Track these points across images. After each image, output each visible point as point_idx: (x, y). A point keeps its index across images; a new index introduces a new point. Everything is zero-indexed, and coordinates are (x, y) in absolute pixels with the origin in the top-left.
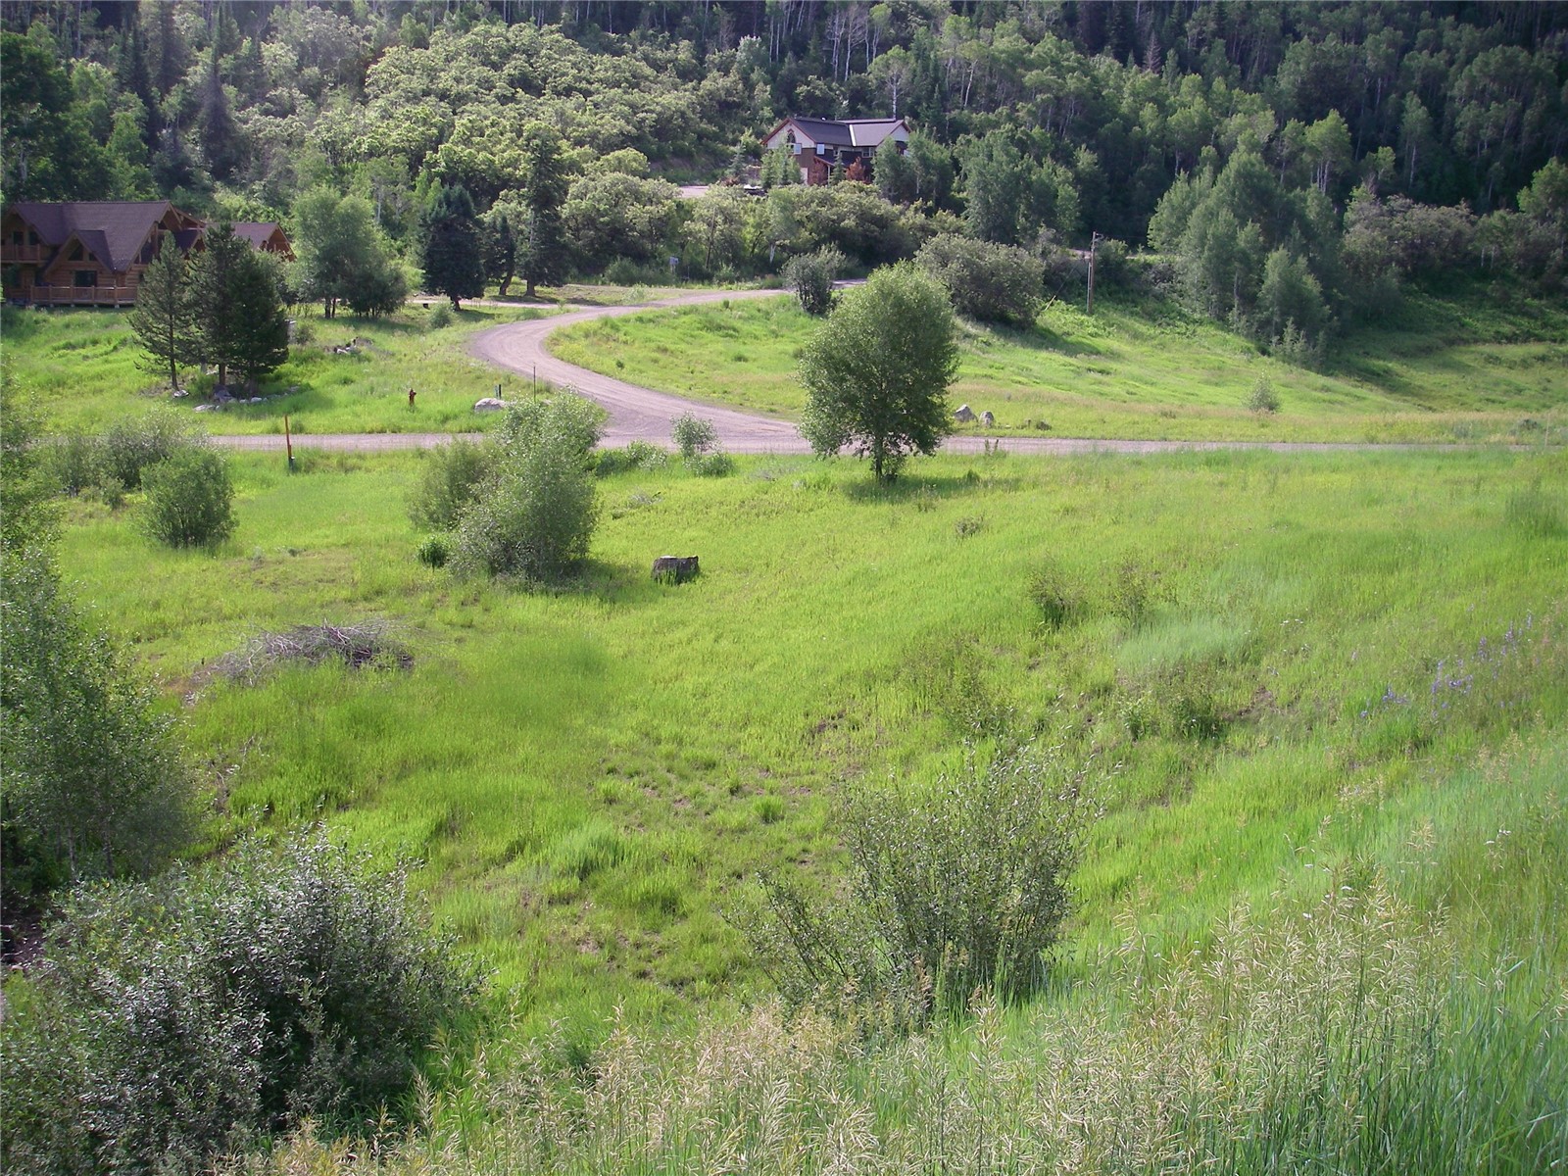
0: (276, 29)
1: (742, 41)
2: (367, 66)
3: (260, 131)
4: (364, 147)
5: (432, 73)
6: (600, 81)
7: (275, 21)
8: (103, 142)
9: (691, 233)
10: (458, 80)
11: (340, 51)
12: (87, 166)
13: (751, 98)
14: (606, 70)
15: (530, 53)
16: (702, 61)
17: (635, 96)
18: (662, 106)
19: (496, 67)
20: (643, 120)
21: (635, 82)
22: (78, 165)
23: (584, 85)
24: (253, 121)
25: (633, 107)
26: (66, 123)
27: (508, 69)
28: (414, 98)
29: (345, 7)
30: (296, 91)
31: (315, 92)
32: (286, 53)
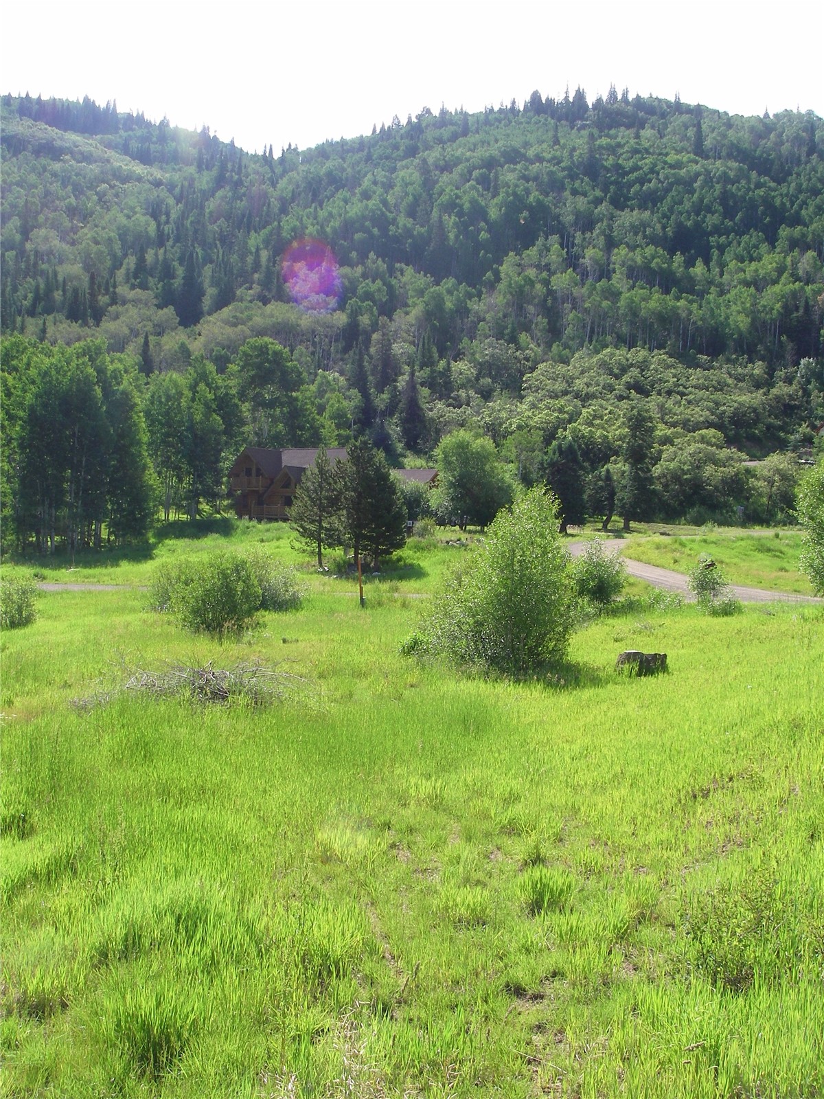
0: (463, 354)
1: (803, 361)
2: (522, 375)
3: (441, 416)
4: (514, 426)
5: (570, 381)
6: (695, 387)
7: (464, 348)
8: (320, 414)
9: (754, 489)
10: (588, 385)
11: (507, 369)
12: (308, 429)
13: (808, 402)
14: (698, 379)
15: (643, 366)
16: (771, 376)
17: (718, 396)
18: (739, 403)
19: (617, 377)
20: (724, 412)
21: (720, 387)
22: (302, 428)
23: (681, 388)
24: (437, 409)
25: (717, 404)
26: (296, 399)
27: (626, 378)
28: (554, 395)
29: (513, 339)
30: (472, 393)
31: (487, 395)
32: (469, 369)
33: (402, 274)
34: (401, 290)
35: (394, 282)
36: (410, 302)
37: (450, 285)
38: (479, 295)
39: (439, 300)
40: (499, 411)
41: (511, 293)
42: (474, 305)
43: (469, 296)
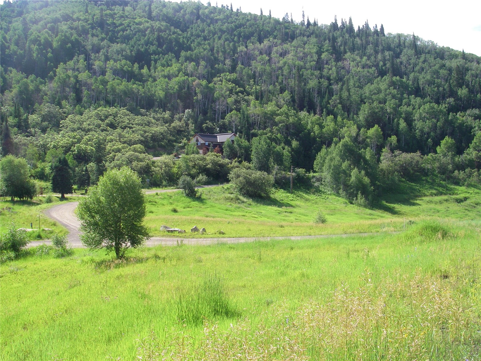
0: (36, 111)
1: (186, 111)
2: (61, 120)
3: (20, 142)
4: (52, 146)
5: (81, 123)
6: (136, 124)
7: (36, 108)
9: (154, 171)
10: (89, 125)
11: (55, 117)
13: (188, 129)
14: (138, 121)
15: (115, 115)
16: (173, 117)
17: (147, 128)
18: (155, 131)
19: (103, 120)
20: (148, 135)
21: (149, 124)
23: (131, 125)
24: (18, 138)
25: (145, 132)
27: (107, 121)
28: (74, 130)
29: (59, 104)
30: (37, 130)
31: (44, 131)
32: (37, 118)
33: (11, 73)
34: (10, 80)
35: (7, 76)
36: (13, 86)
37: (32, 78)
38: (45, 83)
39: (26, 85)
40: (47, 138)
41: (60, 82)
42: (43, 88)
43: (41, 83)
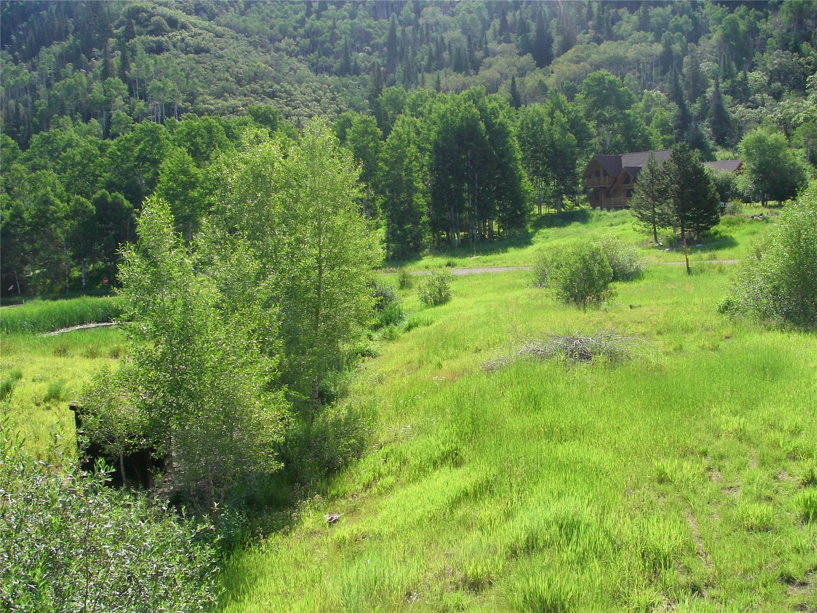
0: (757, 65)
2: (806, 76)
3: (743, 117)
4: (801, 119)
7: (756, 60)
8: (648, 124)
11: (792, 73)
12: (640, 137)
22: (635, 137)
24: (739, 111)
26: (629, 115)
29: (796, 49)
30: (765, 96)
31: (778, 96)
32: (762, 76)
33: (703, 8)
34: (703, 20)
35: (697, 14)
36: (711, 29)
37: (742, 11)
38: (766, 16)
39: (734, 25)
40: (788, 108)
41: (792, 11)
42: (763, 26)
43: (758, 18)
